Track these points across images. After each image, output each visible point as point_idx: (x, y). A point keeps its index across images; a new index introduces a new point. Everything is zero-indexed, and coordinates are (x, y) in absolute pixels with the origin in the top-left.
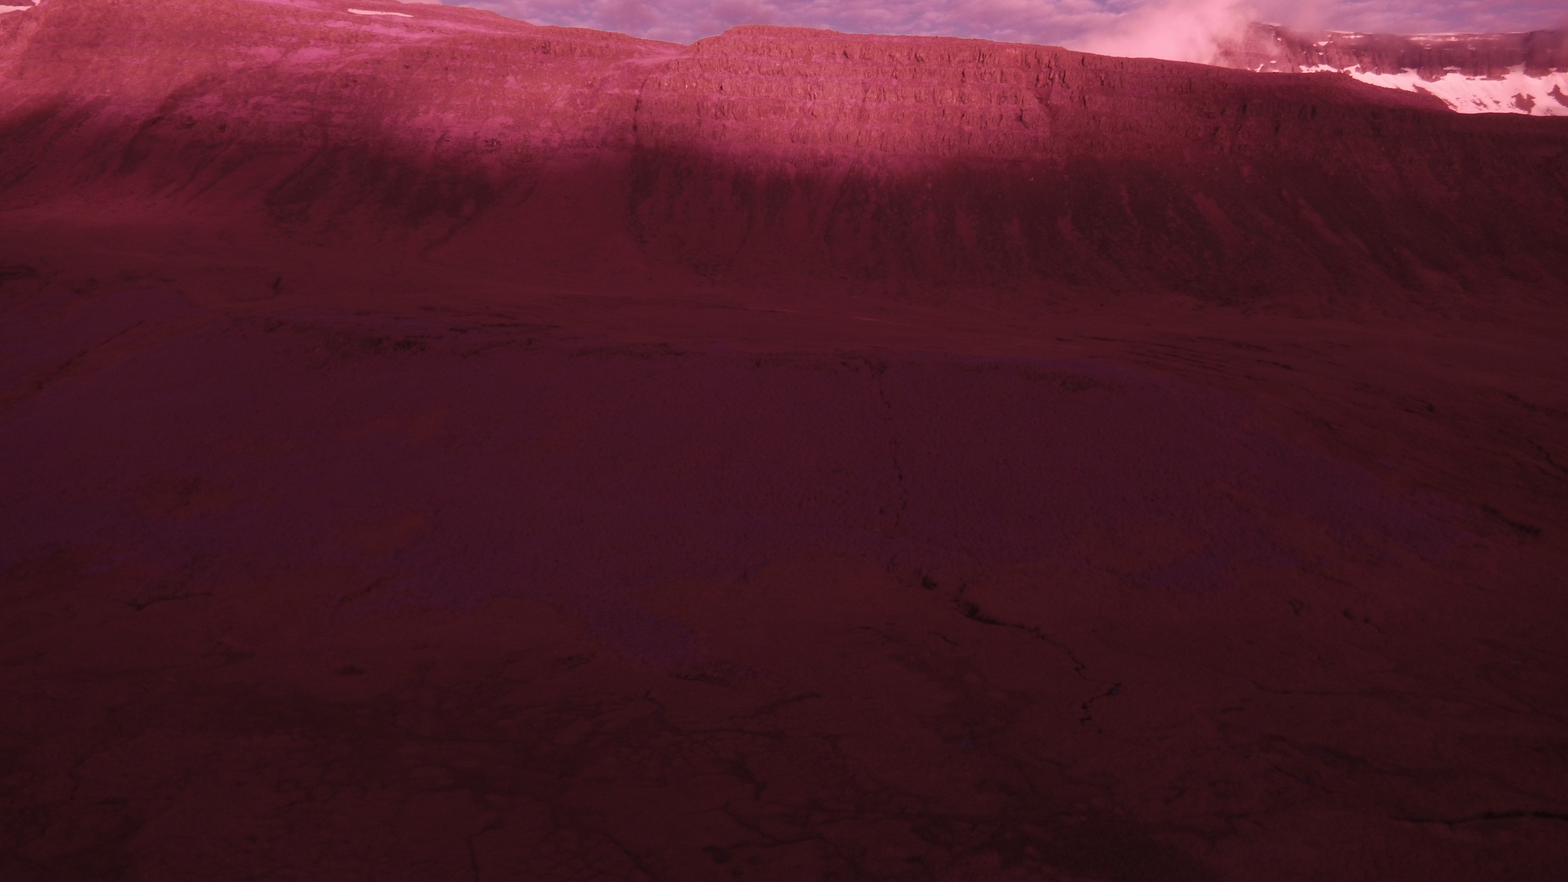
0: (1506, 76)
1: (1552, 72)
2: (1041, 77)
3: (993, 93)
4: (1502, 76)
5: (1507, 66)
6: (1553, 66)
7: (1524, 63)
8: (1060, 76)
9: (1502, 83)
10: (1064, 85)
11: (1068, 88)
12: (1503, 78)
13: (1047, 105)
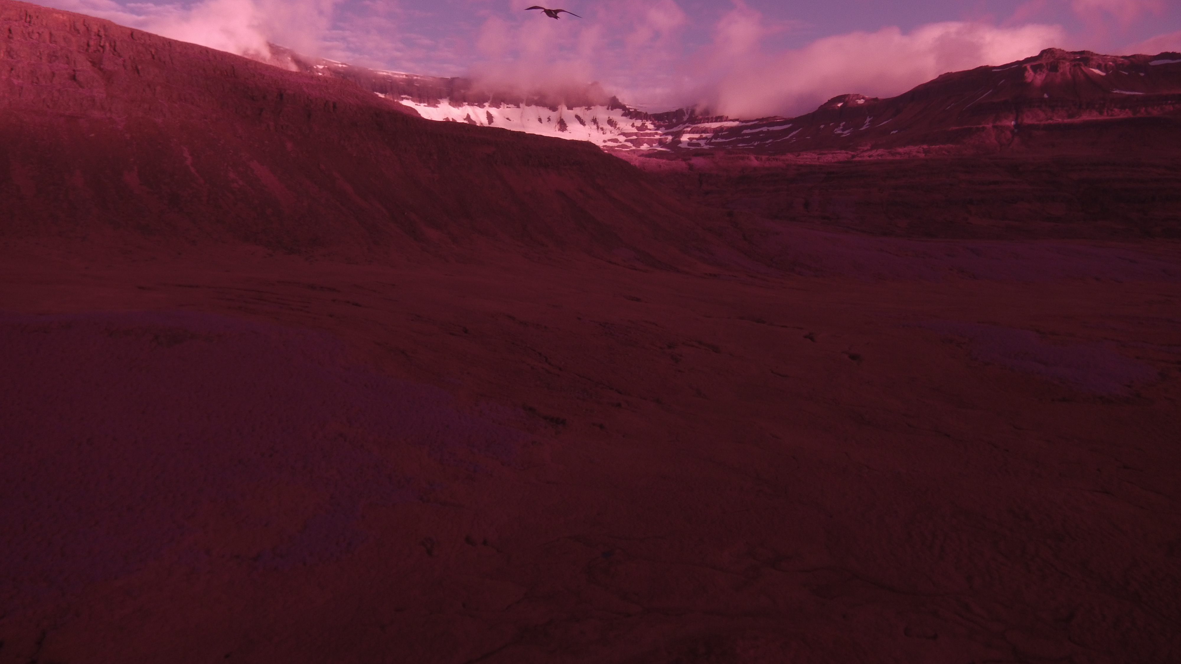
0: (439, 105)
1: (465, 105)
2: (92, 43)
3: (43, 52)
4: (436, 105)
5: (439, 99)
6: (465, 101)
7: (448, 98)
8: (110, 45)
9: (437, 110)
10: (115, 53)
11: (120, 56)
12: (437, 107)
13: (101, 69)
